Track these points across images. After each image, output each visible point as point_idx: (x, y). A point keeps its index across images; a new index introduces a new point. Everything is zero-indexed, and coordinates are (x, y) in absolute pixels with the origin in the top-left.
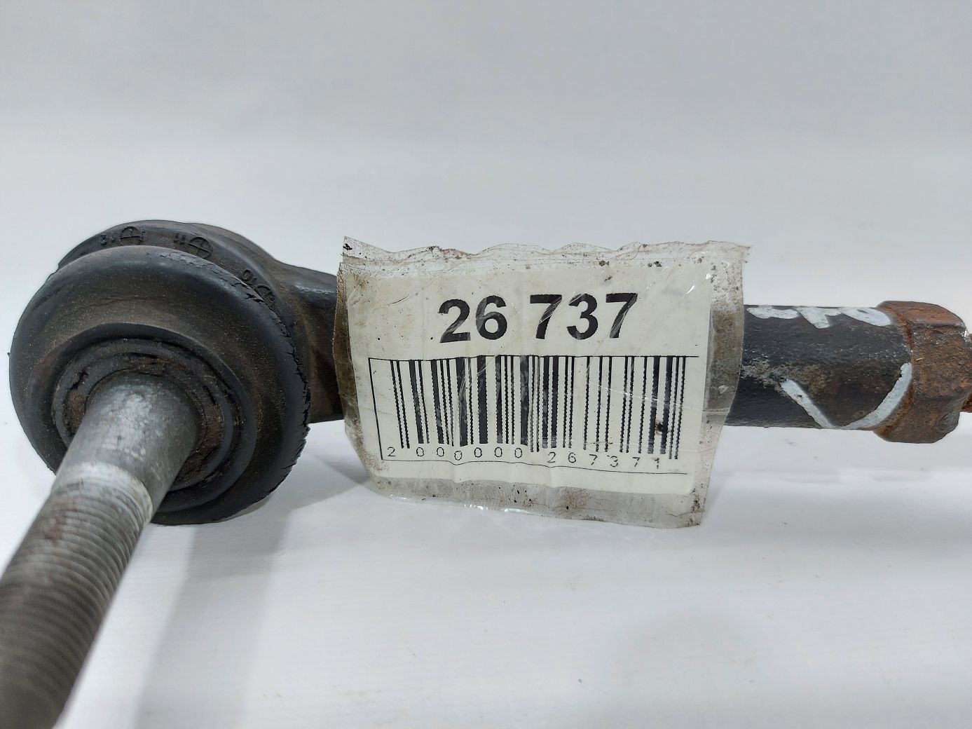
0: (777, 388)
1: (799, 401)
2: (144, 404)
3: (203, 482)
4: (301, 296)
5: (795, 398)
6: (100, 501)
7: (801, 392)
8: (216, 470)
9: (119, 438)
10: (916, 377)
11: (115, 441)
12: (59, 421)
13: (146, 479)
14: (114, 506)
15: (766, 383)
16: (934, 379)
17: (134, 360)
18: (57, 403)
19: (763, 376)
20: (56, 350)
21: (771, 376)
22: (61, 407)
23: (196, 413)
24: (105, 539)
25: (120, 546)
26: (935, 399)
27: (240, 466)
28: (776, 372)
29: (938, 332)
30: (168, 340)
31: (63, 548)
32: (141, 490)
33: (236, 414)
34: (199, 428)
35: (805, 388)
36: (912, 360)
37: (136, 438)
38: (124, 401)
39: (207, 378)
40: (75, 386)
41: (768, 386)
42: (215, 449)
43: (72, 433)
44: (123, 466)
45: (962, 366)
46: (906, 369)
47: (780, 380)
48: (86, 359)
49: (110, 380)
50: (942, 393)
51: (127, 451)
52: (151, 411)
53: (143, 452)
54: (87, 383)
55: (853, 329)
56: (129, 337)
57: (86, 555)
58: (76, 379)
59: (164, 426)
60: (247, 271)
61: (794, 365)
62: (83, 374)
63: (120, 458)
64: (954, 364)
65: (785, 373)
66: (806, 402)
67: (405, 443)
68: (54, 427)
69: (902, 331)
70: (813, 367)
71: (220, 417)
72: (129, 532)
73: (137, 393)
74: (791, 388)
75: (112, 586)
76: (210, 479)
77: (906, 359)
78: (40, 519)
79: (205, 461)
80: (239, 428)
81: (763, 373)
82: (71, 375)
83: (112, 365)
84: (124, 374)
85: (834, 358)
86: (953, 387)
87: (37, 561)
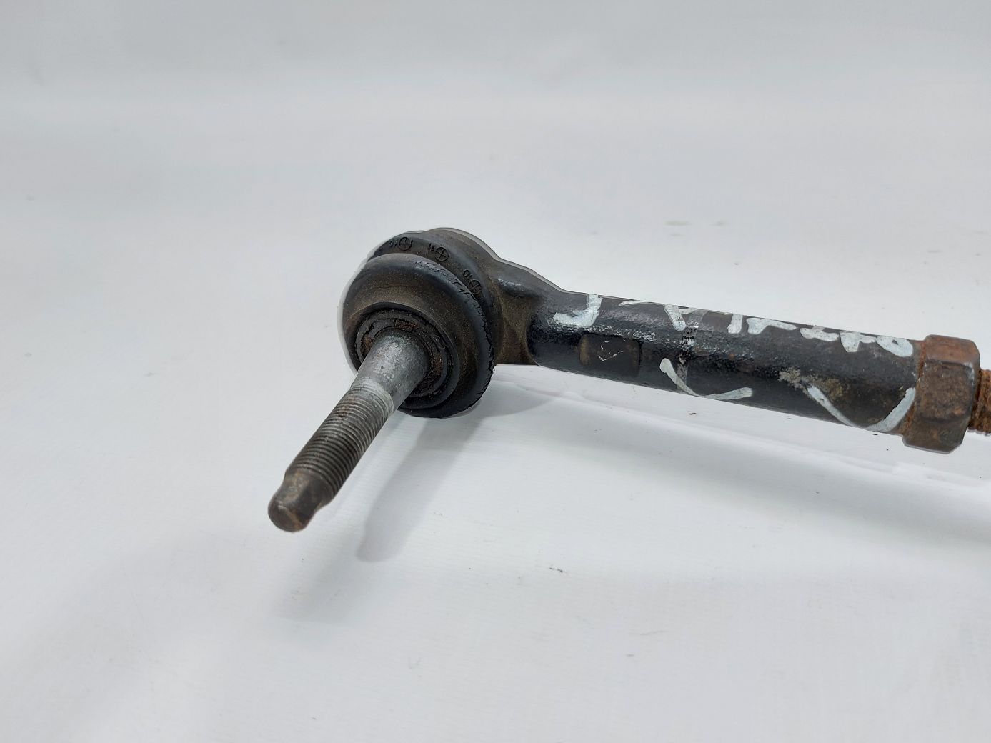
0: (804, 391)
1: (821, 402)
2: (398, 349)
3: (432, 395)
4: (500, 286)
5: (818, 400)
6: (367, 400)
7: (822, 396)
8: (438, 389)
9: (382, 367)
10: (918, 399)
11: (380, 369)
12: (358, 350)
13: (393, 392)
14: (372, 403)
15: (796, 386)
16: (932, 404)
17: (397, 323)
18: (358, 341)
19: (795, 382)
20: (358, 313)
21: (801, 382)
22: (360, 343)
23: (428, 356)
24: (366, 420)
25: (372, 424)
26: (930, 419)
27: (451, 389)
28: (804, 379)
29: (946, 368)
30: (414, 314)
31: (346, 421)
32: (389, 396)
33: (450, 359)
34: (430, 364)
35: (826, 394)
36: (918, 386)
37: (391, 368)
38: (389, 346)
39: (434, 336)
40: (367, 333)
41: (799, 389)
42: (439, 377)
43: (364, 356)
44: (382, 383)
45: (959, 397)
46: (910, 393)
47: (807, 386)
48: (374, 319)
49: (385, 332)
50: (937, 415)
51: (385, 375)
52: (402, 353)
53: (393, 376)
54: (374, 332)
55: (876, 356)
56: (396, 309)
57: (356, 427)
58: (368, 329)
59: (407, 363)
60: (467, 271)
61: (819, 377)
62: (371, 327)
63: (381, 379)
64: (954, 394)
65: (811, 382)
66: (826, 404)
68: (356, 353)
69: (917, 363)
70: (834, 380)
71: (440, 359)
72: (379, 418)
73: (396, 342)
74: (815, 393)
75: (366, 445)
76: (435, 394)
77: (911, 383)
78: (339, 405)
79: (432, 383)
80: (450, 368)
81: (795, 379)
82: (365, 327)
83: (386, 324)
84: (392, 329)
85: (853, 376)
86: (948, 412)
87: (334, 426)
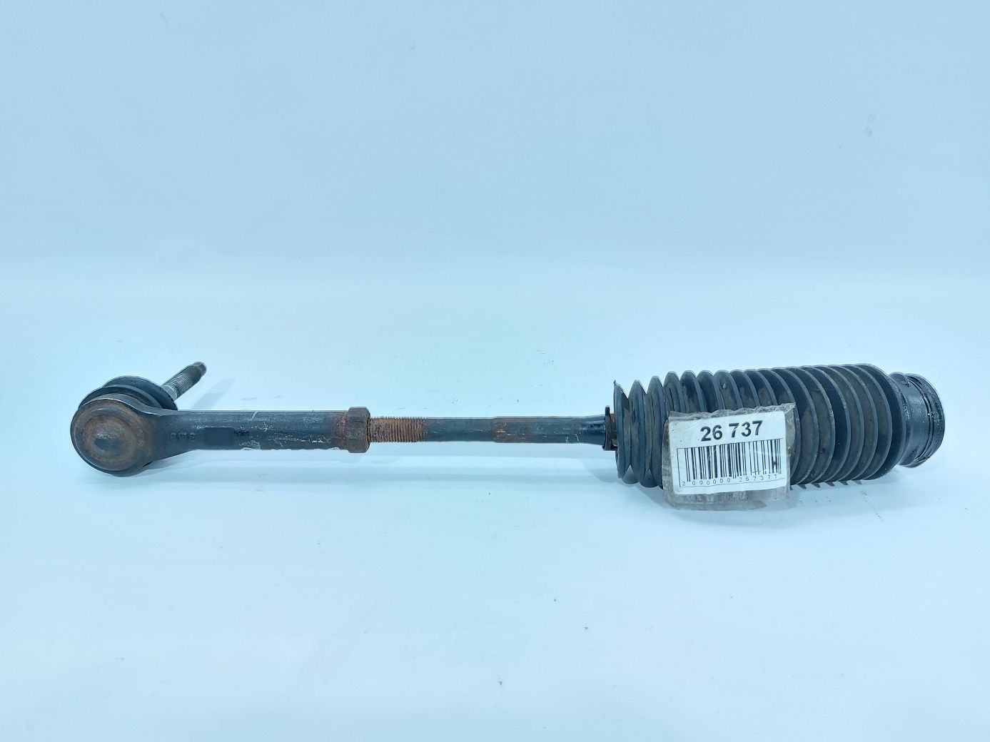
67: (689, 480)
